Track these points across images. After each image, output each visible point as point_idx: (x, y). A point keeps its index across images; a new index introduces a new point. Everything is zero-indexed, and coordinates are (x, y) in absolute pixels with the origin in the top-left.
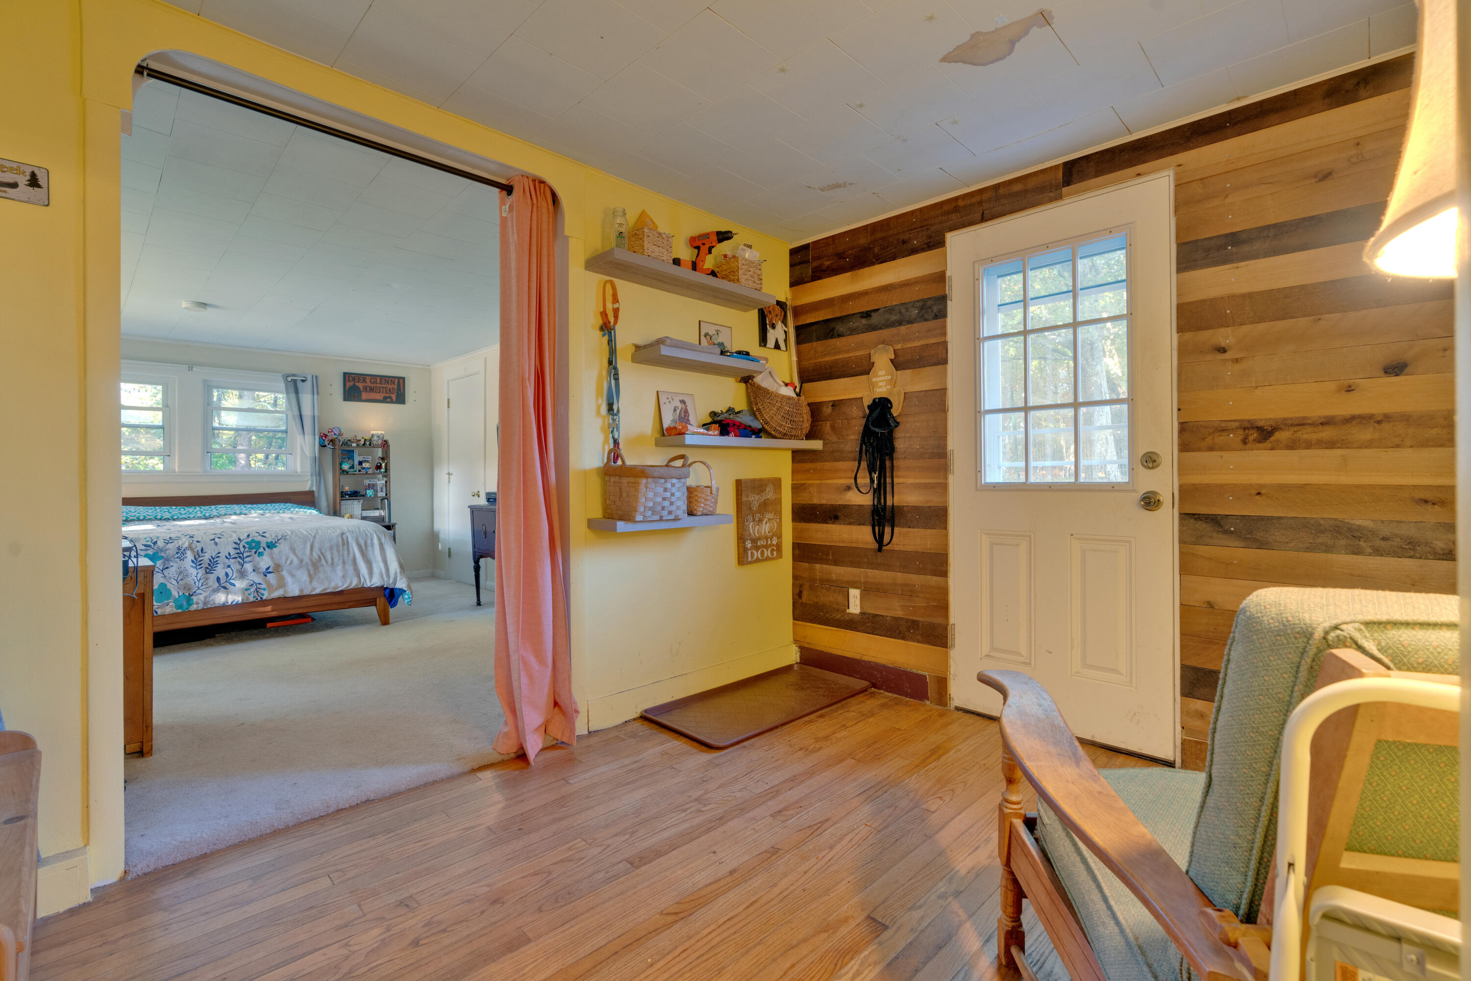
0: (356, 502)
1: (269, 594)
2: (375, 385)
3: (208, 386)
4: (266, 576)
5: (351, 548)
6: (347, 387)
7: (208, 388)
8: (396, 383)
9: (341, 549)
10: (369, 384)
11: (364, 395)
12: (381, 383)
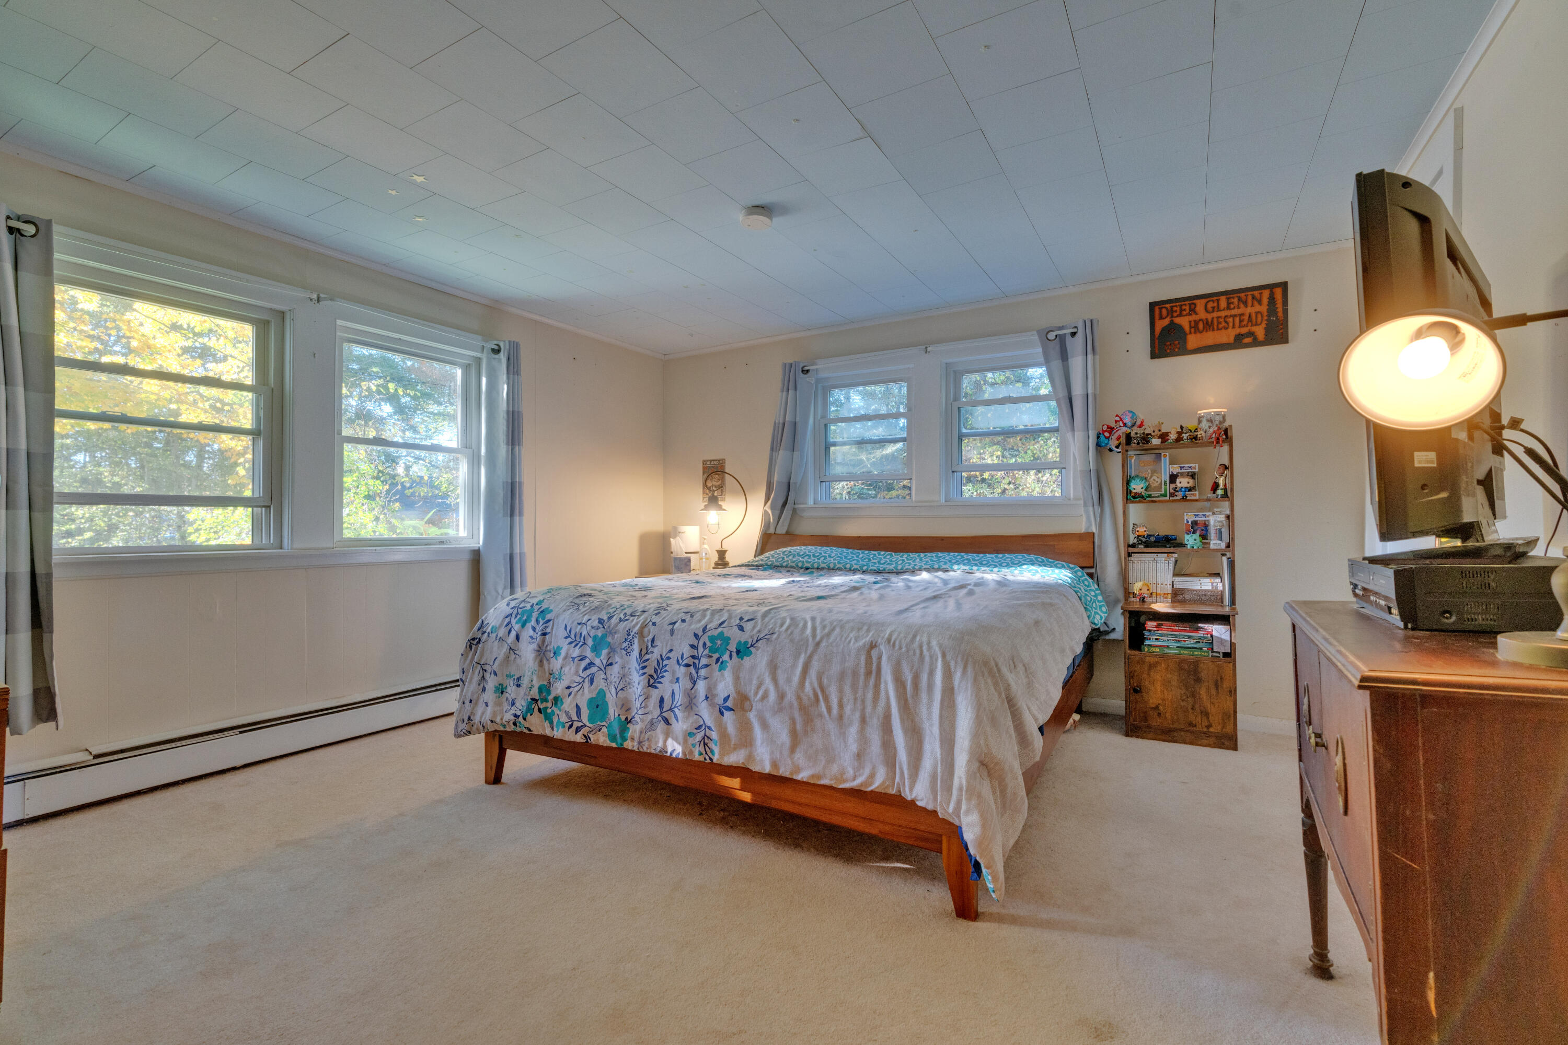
0: (1161, 559)
1: (722, 755)
2: (1215, 315)
3: (955, 372)
4: (722, 714)
5: (882, 686)
6: (1158, 330)
7: (953, 375)
8: (1265, 300)
9: (861, 684)
10: (1202, 315)
11: (1193, 341)
12: (1228, 308)
